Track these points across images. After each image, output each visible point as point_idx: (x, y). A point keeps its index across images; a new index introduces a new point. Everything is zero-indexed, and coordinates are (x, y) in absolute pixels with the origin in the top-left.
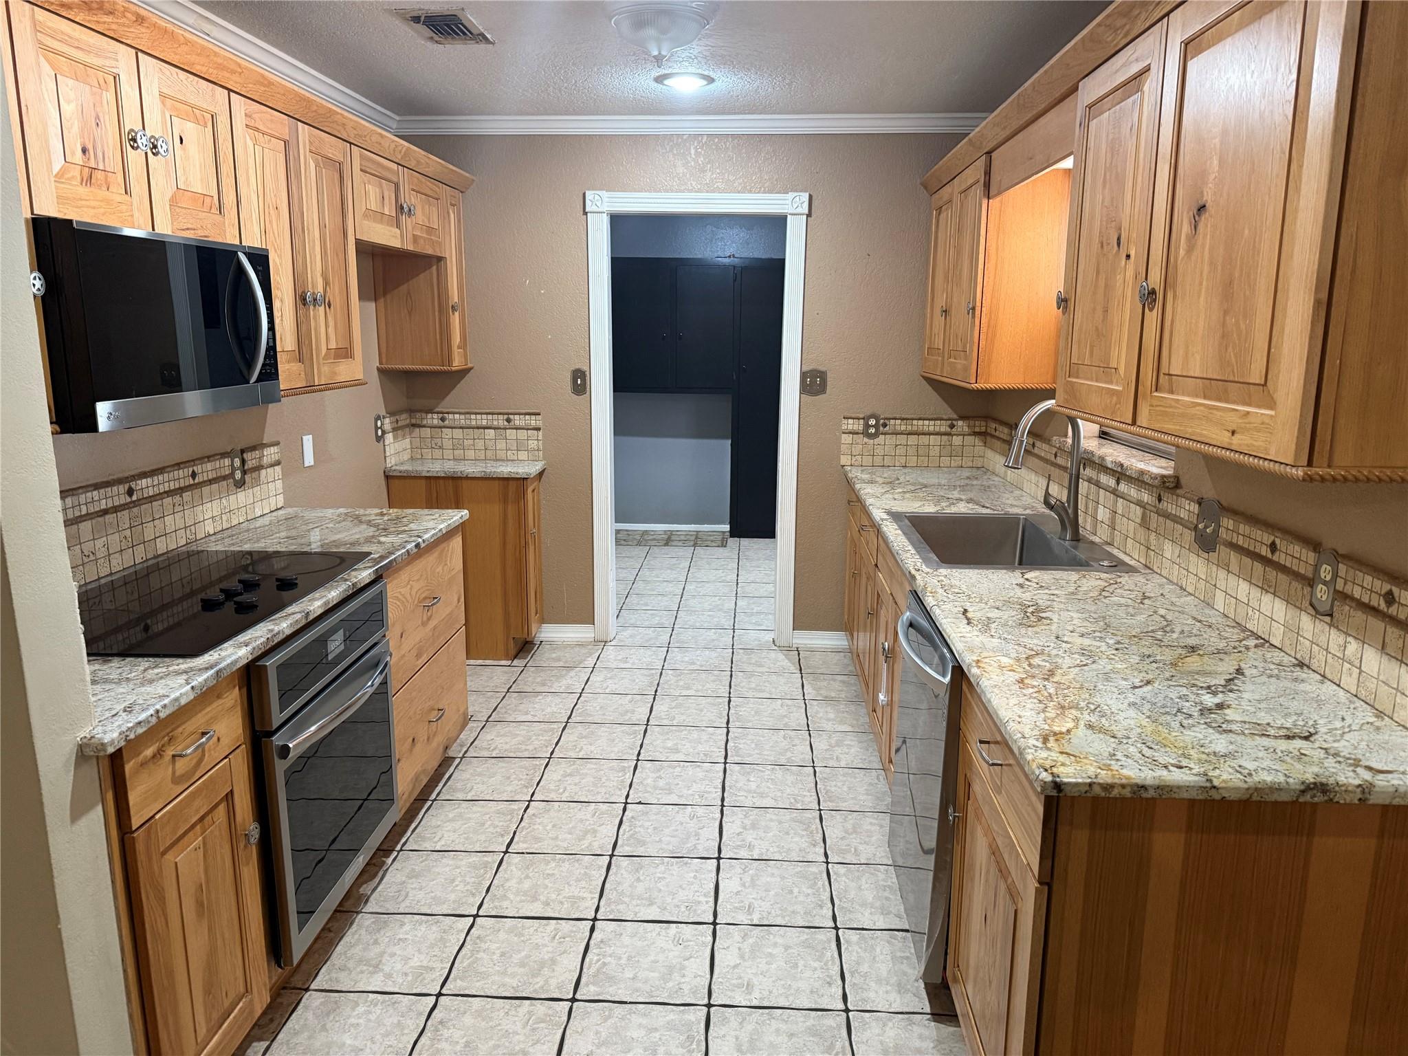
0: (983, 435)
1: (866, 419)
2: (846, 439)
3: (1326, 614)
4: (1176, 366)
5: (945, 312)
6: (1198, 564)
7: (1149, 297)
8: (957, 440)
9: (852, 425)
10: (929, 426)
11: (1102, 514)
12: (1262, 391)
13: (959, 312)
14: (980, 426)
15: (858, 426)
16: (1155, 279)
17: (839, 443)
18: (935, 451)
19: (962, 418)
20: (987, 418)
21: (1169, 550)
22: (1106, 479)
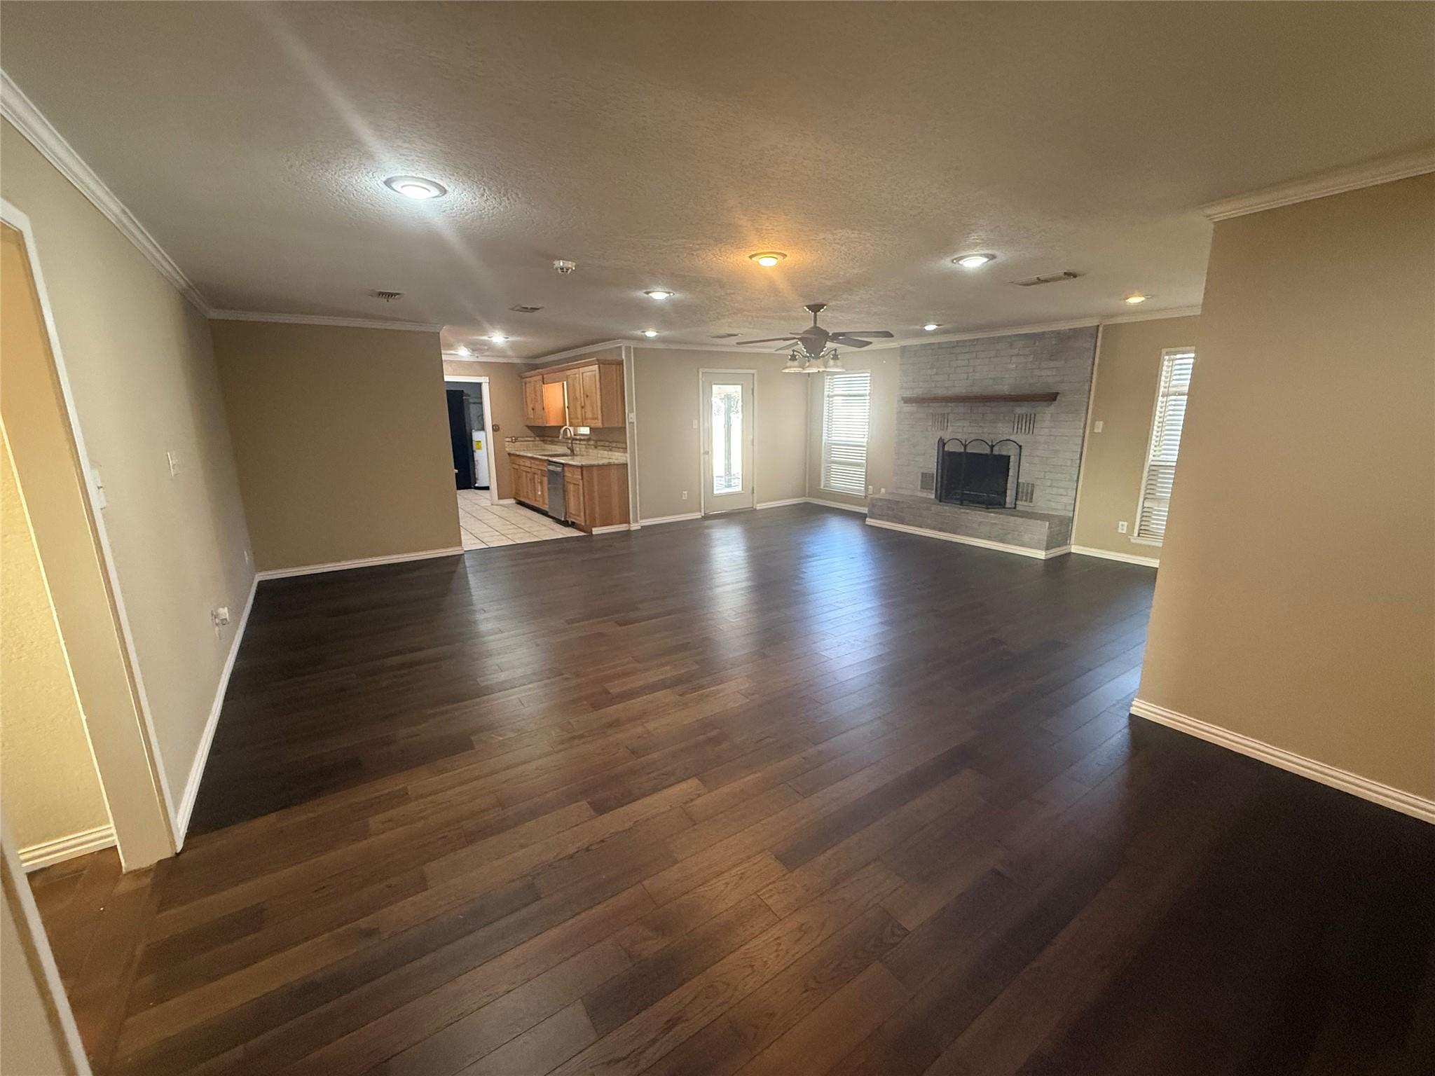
0: (543, 441)
1: (511, 438)
2: (507, 443)
3: (611, 450)
4: (587, 416)
5: (533, 409)
6: (595, 451)
7: (582, 407)
8: (536, 442)
9: (508, 439)
10: (529, 439)
11: (578, 449)
12: (597, 419)
13: (538, 408)
14: (542, 439)
15: (510, 440)
16: (583, 404)
17: (505, 445)
18: (531, 446)
19: (538, 436)
20: (544, 436)
21: (591, 451)
22: (578, 442)
